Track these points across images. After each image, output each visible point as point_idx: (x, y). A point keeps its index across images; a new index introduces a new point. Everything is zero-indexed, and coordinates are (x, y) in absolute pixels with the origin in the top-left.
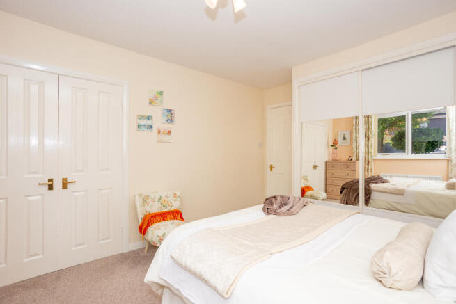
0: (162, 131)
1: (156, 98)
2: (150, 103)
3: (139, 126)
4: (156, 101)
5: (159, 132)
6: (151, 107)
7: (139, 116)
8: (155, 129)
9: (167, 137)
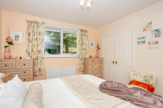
0: (151, 42)
1: (147, 27)
2: (144, 31)
3: (138, 43)
4: (147, 29)
5: (149, 43)
6: (144, 32)
7: (138, 38)
8: (147, 43)
9: (156, 45)
